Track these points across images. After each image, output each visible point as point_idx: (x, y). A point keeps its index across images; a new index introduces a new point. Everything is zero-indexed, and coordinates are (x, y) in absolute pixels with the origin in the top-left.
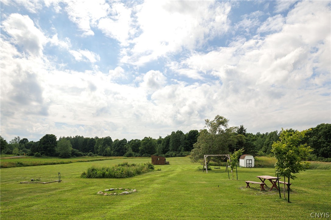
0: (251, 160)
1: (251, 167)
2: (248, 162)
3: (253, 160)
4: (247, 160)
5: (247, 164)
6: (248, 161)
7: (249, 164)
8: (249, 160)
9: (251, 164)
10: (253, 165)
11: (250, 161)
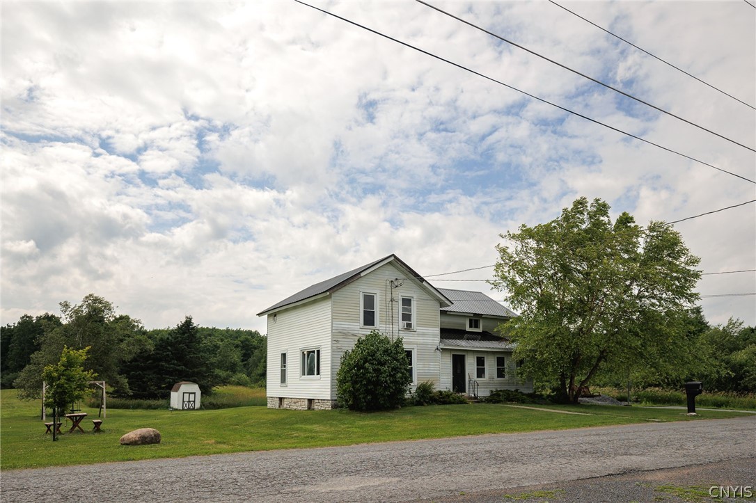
0: (194, 393)
1: (194, 409)
2: (186, 399)
3: (199, 393)
4: (184, 393)
5: (183, 401)
6: (186, 396)
7: (189, 401)
8: (190, 393)
9: (194, 401)
10: (198, 405)
11: (192, 396)
